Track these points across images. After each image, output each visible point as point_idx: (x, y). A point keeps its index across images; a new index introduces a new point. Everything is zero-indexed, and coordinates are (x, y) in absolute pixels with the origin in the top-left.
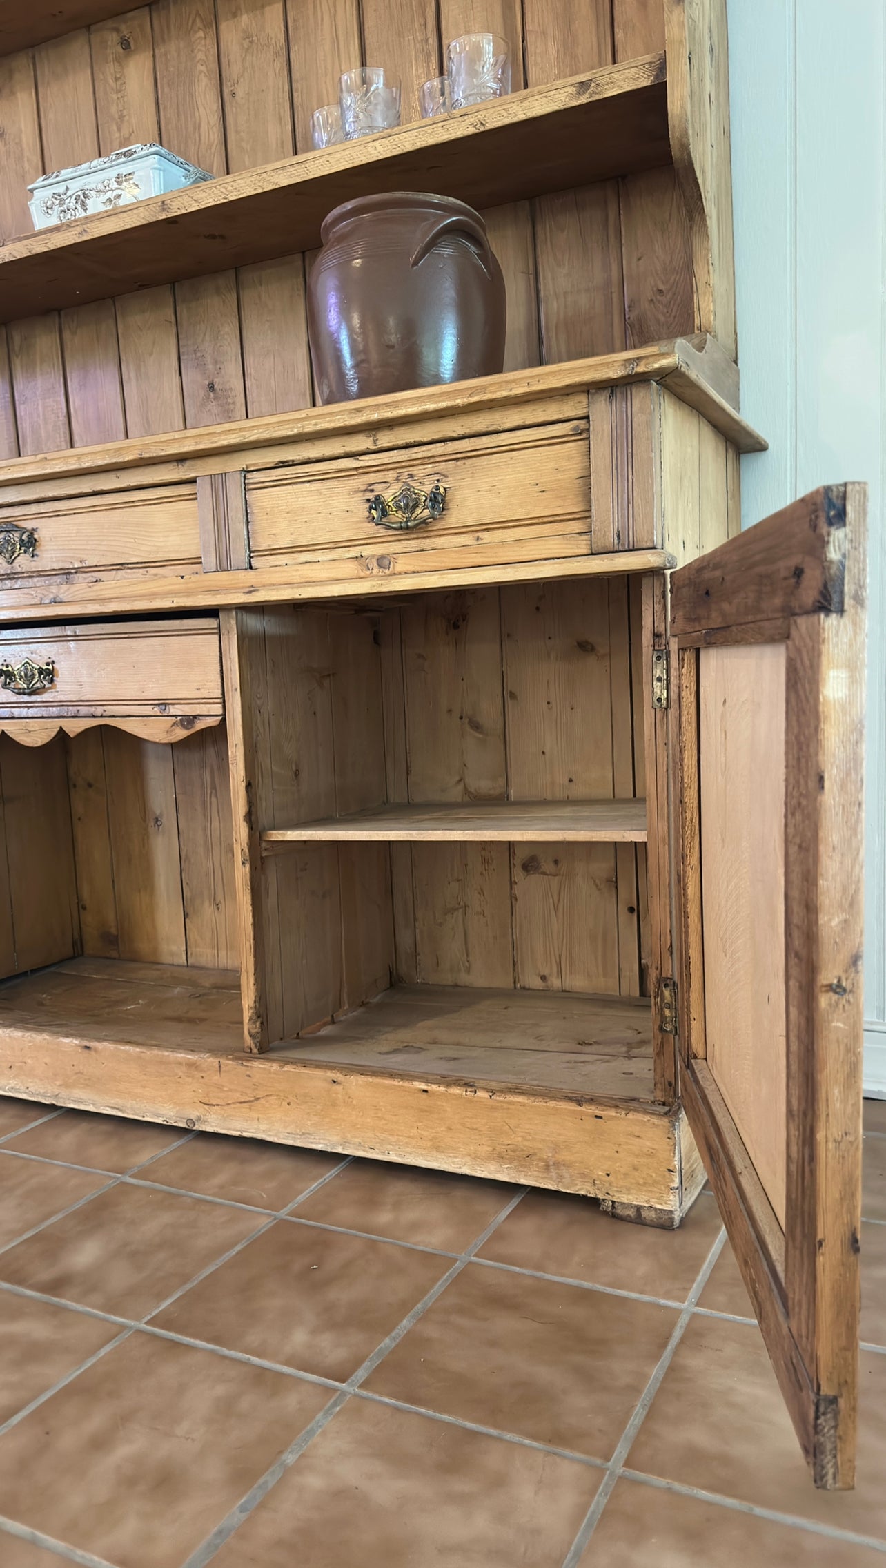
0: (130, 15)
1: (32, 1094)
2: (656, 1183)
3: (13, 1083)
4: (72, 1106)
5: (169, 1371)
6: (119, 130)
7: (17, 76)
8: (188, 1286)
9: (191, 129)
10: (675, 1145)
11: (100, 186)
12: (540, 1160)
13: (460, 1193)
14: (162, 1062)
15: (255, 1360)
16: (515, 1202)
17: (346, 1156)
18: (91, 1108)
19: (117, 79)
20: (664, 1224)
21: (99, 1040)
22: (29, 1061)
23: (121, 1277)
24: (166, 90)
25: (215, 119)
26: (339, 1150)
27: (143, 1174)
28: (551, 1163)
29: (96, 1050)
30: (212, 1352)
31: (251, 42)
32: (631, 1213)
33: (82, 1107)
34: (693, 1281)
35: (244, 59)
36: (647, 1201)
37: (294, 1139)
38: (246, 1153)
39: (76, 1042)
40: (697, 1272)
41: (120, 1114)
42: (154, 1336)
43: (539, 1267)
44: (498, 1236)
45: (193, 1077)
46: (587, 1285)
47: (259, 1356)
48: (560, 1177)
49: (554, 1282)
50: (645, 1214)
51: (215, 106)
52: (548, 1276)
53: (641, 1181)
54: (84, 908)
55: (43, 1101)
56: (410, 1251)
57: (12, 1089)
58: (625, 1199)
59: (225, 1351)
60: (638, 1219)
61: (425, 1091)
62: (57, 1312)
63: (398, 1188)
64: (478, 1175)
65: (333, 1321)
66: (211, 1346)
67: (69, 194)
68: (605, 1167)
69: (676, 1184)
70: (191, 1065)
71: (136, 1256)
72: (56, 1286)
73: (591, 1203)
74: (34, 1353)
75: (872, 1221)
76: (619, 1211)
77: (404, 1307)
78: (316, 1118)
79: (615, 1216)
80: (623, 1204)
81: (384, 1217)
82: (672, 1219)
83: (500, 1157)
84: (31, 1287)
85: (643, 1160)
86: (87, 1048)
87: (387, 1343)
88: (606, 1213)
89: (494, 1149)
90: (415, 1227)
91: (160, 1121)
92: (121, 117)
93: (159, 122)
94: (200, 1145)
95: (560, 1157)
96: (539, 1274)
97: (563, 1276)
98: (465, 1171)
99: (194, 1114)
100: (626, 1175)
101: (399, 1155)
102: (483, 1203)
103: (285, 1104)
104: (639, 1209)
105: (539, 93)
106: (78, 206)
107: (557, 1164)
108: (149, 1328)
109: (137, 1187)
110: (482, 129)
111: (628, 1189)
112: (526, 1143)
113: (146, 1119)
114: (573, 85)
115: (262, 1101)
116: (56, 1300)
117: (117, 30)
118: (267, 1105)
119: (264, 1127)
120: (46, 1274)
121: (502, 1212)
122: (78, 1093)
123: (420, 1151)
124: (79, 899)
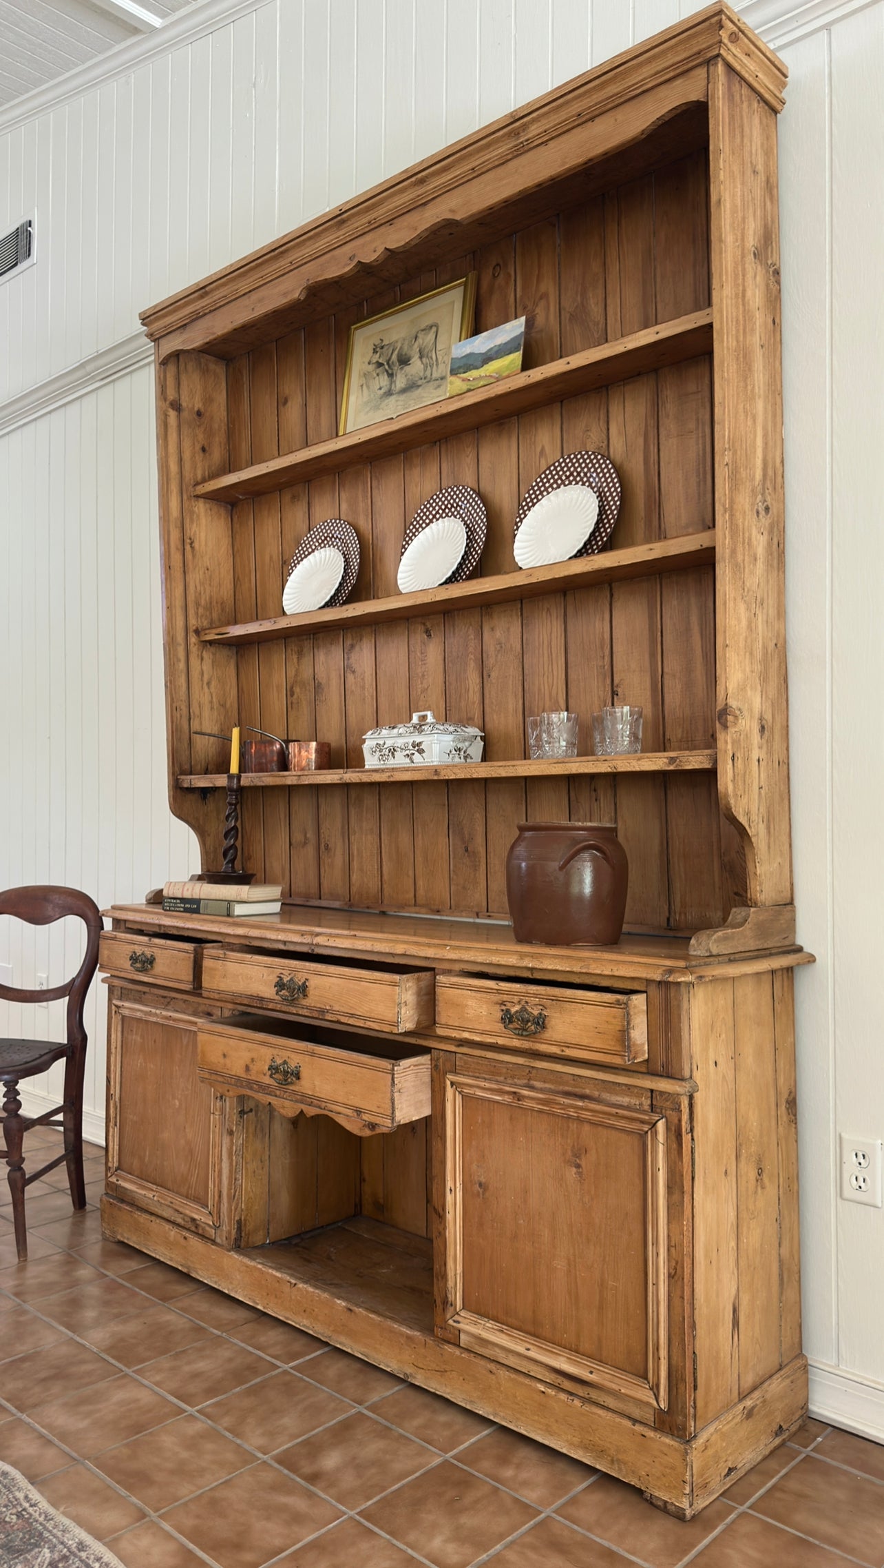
0: (432, 617)
1: (315, 1332)
2: (675, 1487)
3: (305, 1322)
4: (338, 1346)
5: (364, 1546)
6: (422, 683)
7: (364, 640)
8: (383, 1494)
9: (463, 691)
10: (687, 1465)
11: (403, 747)
12: (609, 1455)
13: (561, 1465)
14: (391, 1331)
15: (410, 1551)
16: (592, 1479)
17: (497, 1423)
18: (349, 1351)
19: (422, 653)
20: (679, 1516)
21: (358, 1306)
22: (316, 1310)
23: (349, 1480)
24: (450, 665)
25: (478, 688)
26: (491, 1418)
27: (372, 1408)
28: (615, 1459)
29: (355, 1313)
30: (388, 1541)
31: (501, 647)
32: (660, 1503)
33: (344, 1349)
34: (680, 1560)
35: (497, 656)
36: (670, 1499)
37: (466, 1404)
38: (437, 1405)
39: (344, 1304)
40: (686, 1555)
41: (366, 1359)
42: (359, 1523)
43: (589, 1530)
44: (573, 1501)
45: (409, 1346)
46: (614, 1548)
47: (412, 1548)
48: (620, 1469)
49: (595, 1541)
50: (669, 1507)
51: (478, 680)
52: (593, 1537)
53: (667, 1485)
54: (364, 1180)
55: (322, 1338)
56: (517, 1501)
57: (304, 1326)
58: (657, 1494)
59: (395, 1542)
60: (664, 1509)
61: (543, 1392)
62: (311, 1495)
63: (524, 1452)
64: (572, 1455)
65: (459, 1537)
66: (388, 1537)
67: (385, 746)
68: (646, 1470)
69: (687, 1490)
70: (409, 1338)
71: (358, 1467)
72: (313, 1478)
73: (639, 1492)
74: (297, 1519)
75: (822, 1545)
76: (654, 1501)
77: (501, 1537)
78: (479, 1393)
79: (652, 1503)
80: (656, 1497)
81: (508, 1473)
82: (684, 1514)
83: (586, 1448)
84: (299, 1476)
85: (668, 1471)
86: (350, 1310)
87: (484, 1557)
88: (647, 1500)
89: (582, 1442)
90: (525, 1484)
91: (388, 1370)
92: (423, 675)
93: (445, 683)
94: (411, 1393)
95: (620, 1457)
96: (588, 1534)
97: (601, 1538)
98: (564, 1451)
99: (409, 1371)
100: (658, 1478)
101: (526, 1431)
102: (572, 1476)
103: (461, 1378)
104: (666, 1502)
105: (648, 758)
106: (390, 754)
107: (618, 1460)
108: (358, 1517)
109: (368, 1418)
110: (615, 771)
111: (659, 1488)
112: (601, 1442)
113: (381, 1366)
114: (667, 758)
115: (449, 1373)
116: (312, 1488)
117: (424, 624)
118: (451, 1377)
119: (448, 1390)
120: (307, 1470)
121: (582, 1485)
122: (343, 1339)
123: (539, 1432)
124: (361, 1173)
